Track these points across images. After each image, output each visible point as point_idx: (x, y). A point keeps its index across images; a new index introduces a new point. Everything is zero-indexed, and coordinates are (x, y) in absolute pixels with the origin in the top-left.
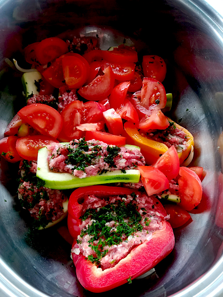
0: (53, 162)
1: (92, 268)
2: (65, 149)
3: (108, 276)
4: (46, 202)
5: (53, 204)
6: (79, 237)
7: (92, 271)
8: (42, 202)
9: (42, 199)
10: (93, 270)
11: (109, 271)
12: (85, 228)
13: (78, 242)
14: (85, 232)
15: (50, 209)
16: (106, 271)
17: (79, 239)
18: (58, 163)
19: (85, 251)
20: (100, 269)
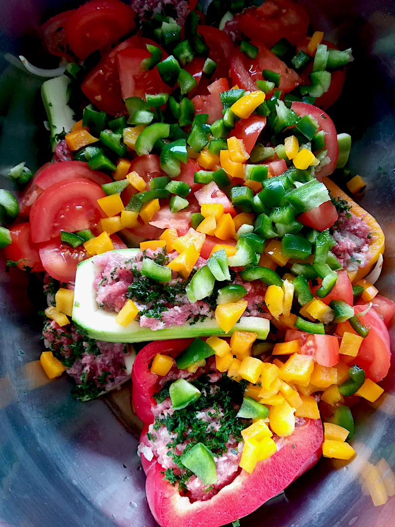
0: (104, 292)
1: (172, 497)
2: (126, 270)
3: (200, 516)
4: (95, 358)
5: (107, 362)
6: (151, 427)
7: (171, 504)
8: (87, 359)
9: (86, 353)
10: (173, 503)
11: (200, 507)
12: (163, 414)
13: (151, 437)
14: (162, 421)
15: (103, 370)
16: (197, 505)
17: (152, 433)
18: (112, 297)
19: (160, 456)
20: (186, 499)
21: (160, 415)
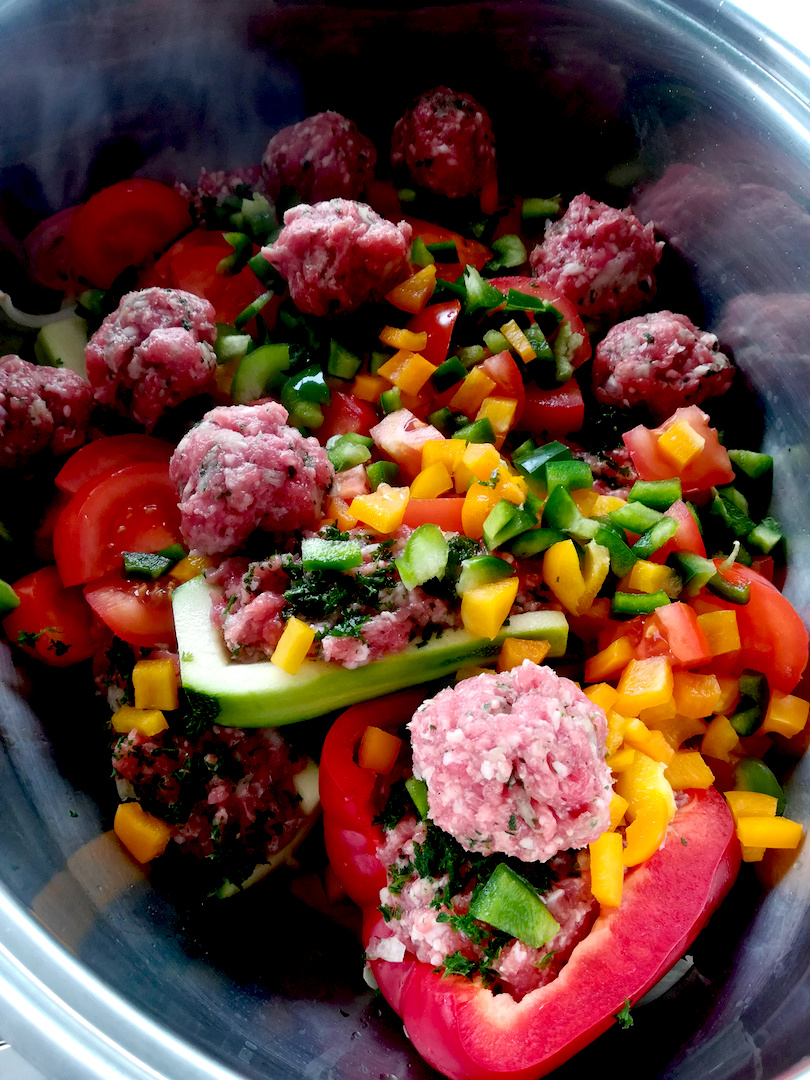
0: (235, 624)
1: (476, 998)
2: (273, 569)
3: (547, 1016)
4: (234, 789)
5: (261, 792)
6: (385, 895)
7: (477, 1014)
8: (217, 794)
9: (215, 779)
10: (479, 1010)
11: (542, 998)
12: (403, 856)
13: (389, 913)
14: (406, 871)
15: (255, 811)
16: (531, 999)
17: (389, 904)
18: (255, 627)
19: (422, 945)
20: (505, 997)
21: (398, 861)
